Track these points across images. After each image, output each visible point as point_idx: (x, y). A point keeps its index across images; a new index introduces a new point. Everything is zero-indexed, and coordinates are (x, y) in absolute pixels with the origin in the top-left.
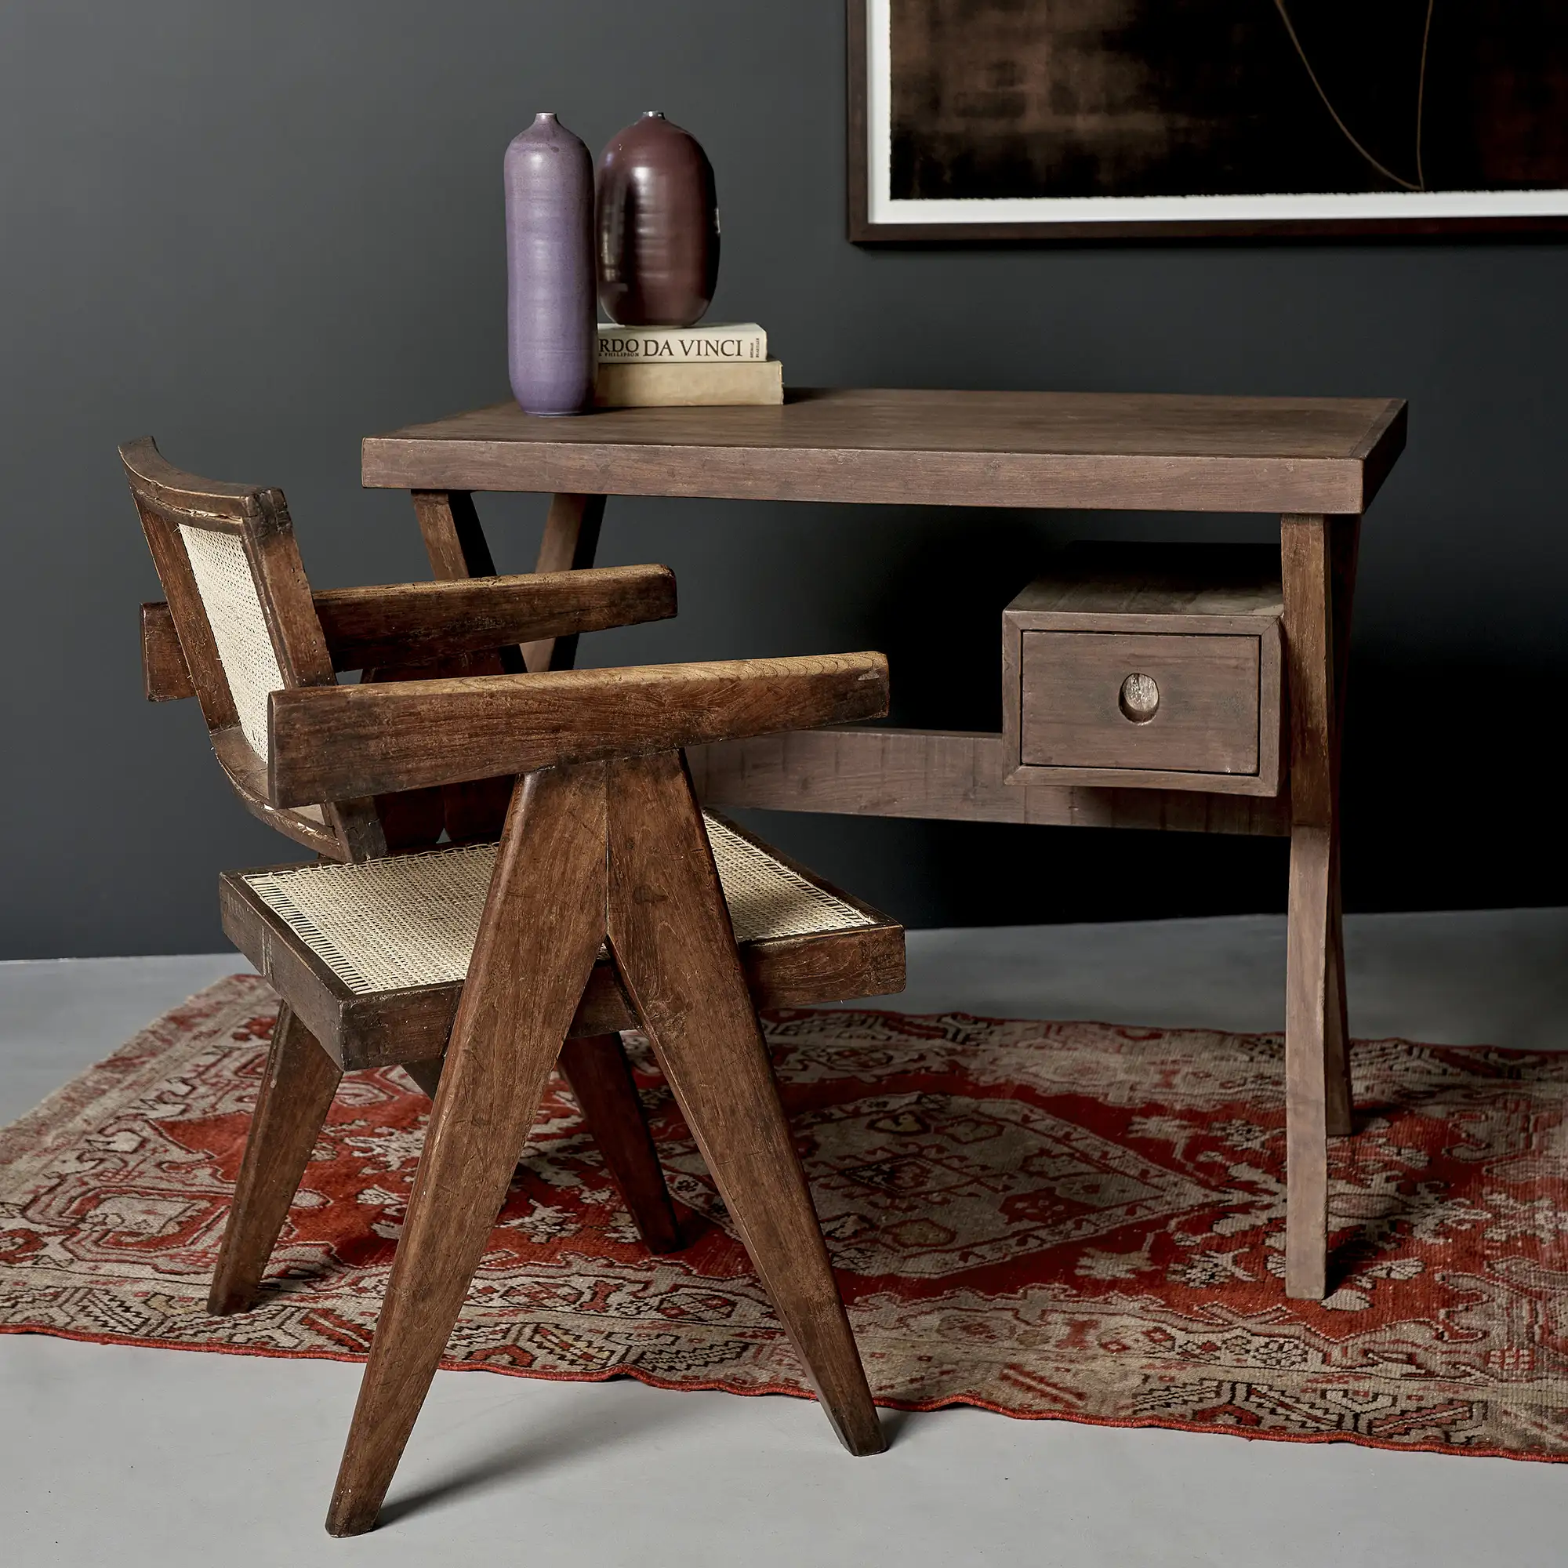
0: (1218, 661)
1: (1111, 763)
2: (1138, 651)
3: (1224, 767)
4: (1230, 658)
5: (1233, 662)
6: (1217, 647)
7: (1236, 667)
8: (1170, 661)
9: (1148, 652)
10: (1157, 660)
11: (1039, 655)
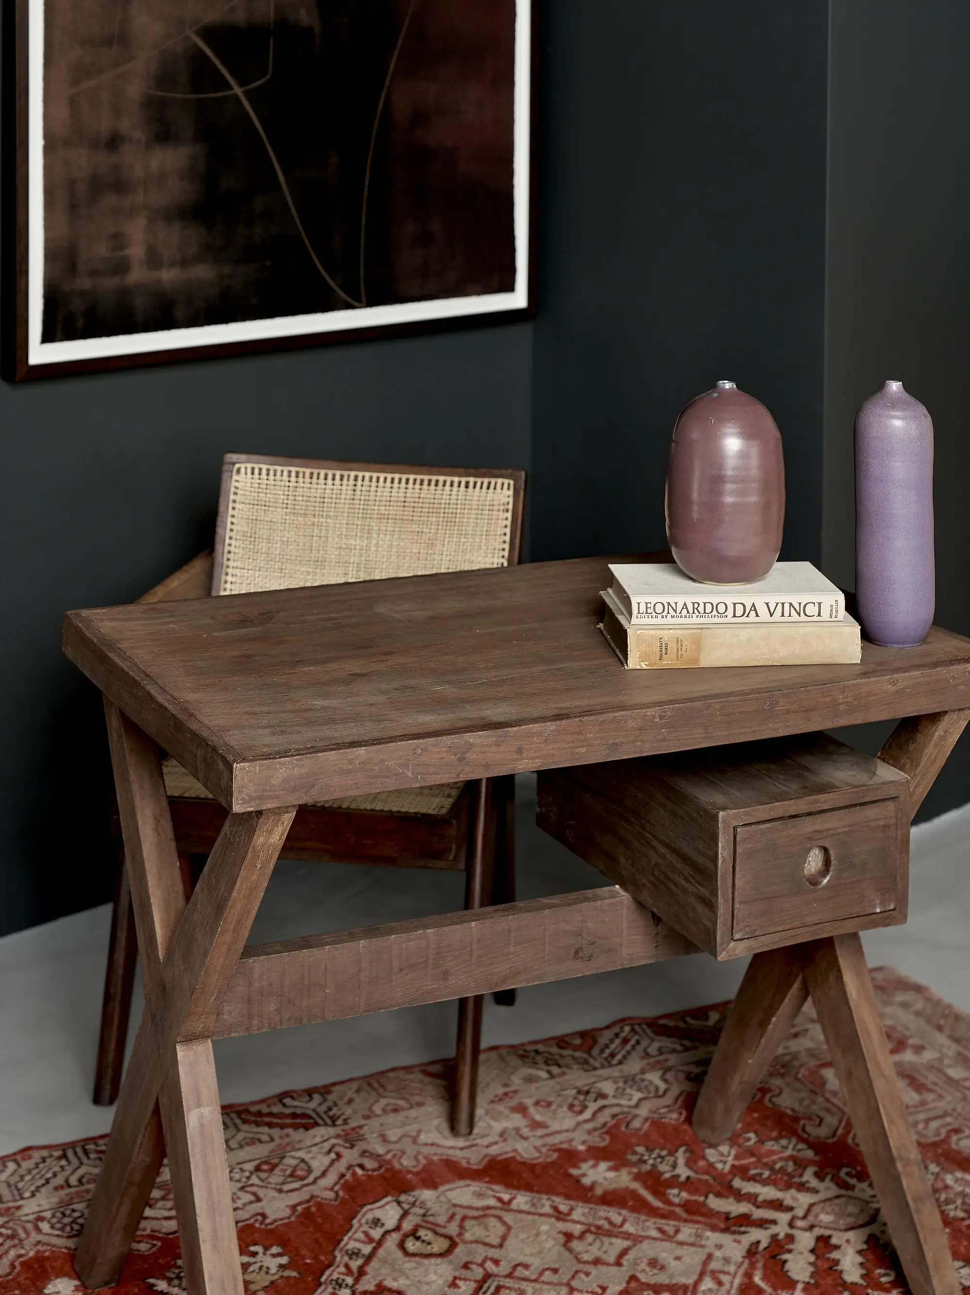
0: (873, 824)
1: (797, 924)
2: (817, 828)
3: (875, 908)
4: (879, 819)
5: (882, 823)
6: (871, 812)
7: (884, 826)
8: (840, 830)
9: (826, 826)
10: (831, 832)
11: (749, 846)
